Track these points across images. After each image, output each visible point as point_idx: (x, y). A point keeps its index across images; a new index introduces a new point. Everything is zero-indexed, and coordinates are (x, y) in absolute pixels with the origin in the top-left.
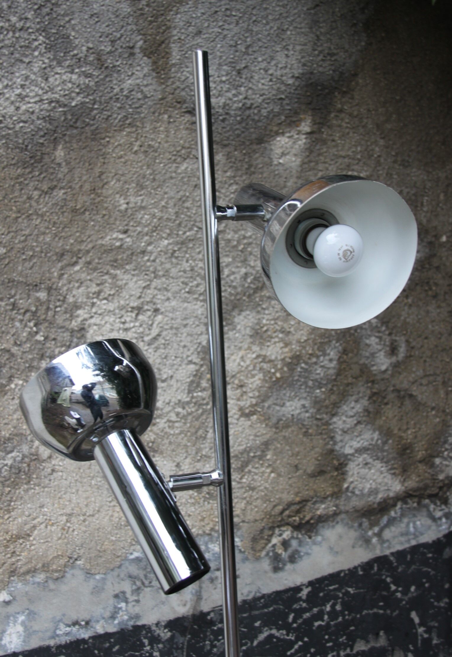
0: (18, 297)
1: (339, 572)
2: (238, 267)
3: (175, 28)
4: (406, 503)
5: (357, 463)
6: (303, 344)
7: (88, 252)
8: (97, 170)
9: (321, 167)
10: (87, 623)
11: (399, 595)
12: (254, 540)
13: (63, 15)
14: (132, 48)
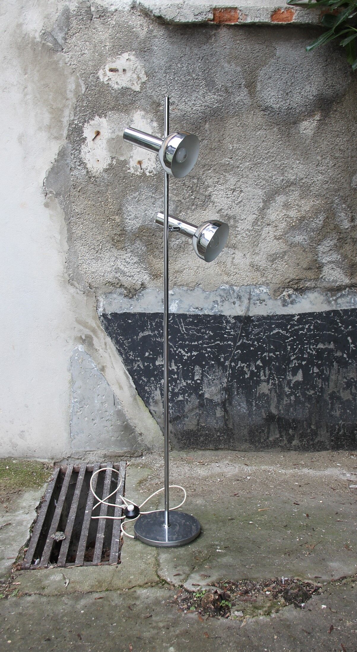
0: (186, 181)
1: (314, 313)
2: (279, 176)
3: (259, 76)
4: (351, 289)
5: (328, 267)
6: (307, 212)
7: (215, 165)
8: (221, 133)
9: (323, 135)
10: (202, 309)
11: (343, 328)
12: (275, 291)
13: (213, 73)
14: (240, 84)
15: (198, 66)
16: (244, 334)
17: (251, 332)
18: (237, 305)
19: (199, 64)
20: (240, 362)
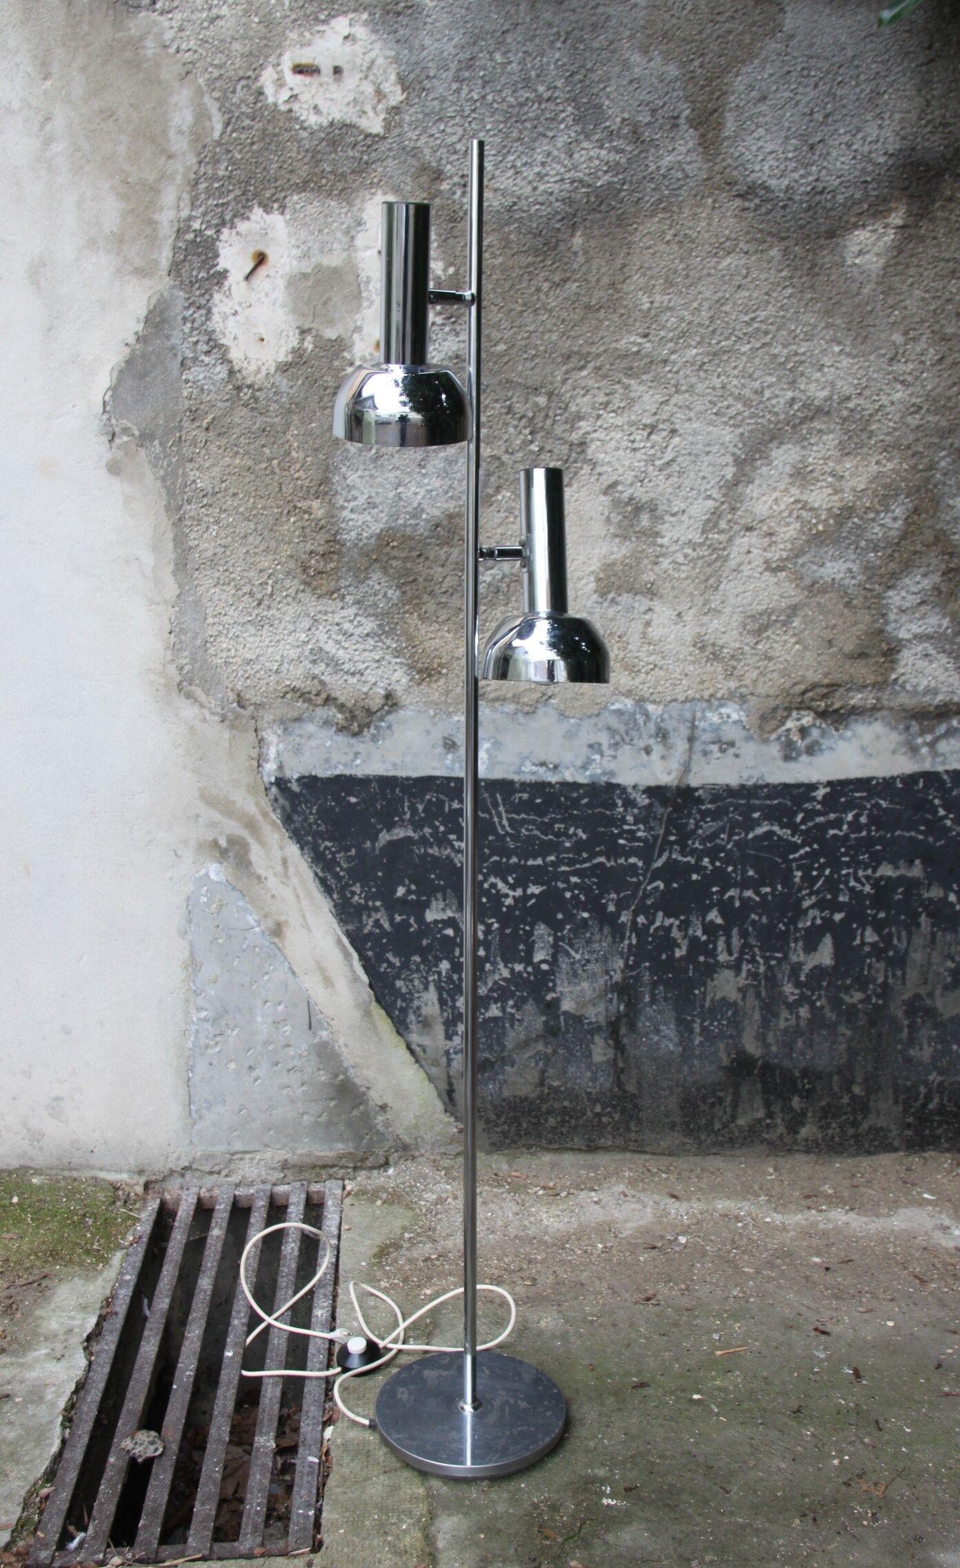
0: (514, 400)
1: (869, 779)
2: (783, 389)
3: (733, 93)
5: (913, 651)
6: (859, 494)
7: (599, 356)
8: (619, 262)
9: (912, 271)
10: (556, 767)
11: (948, 823)
12: (763, 718)
13: (598, 82)
14: (677, 118)
15: (553, 60)
16: (673, 838)
17: (694, 832)
18: (655, 756)
19: (557, 55)
20: (660, 914)
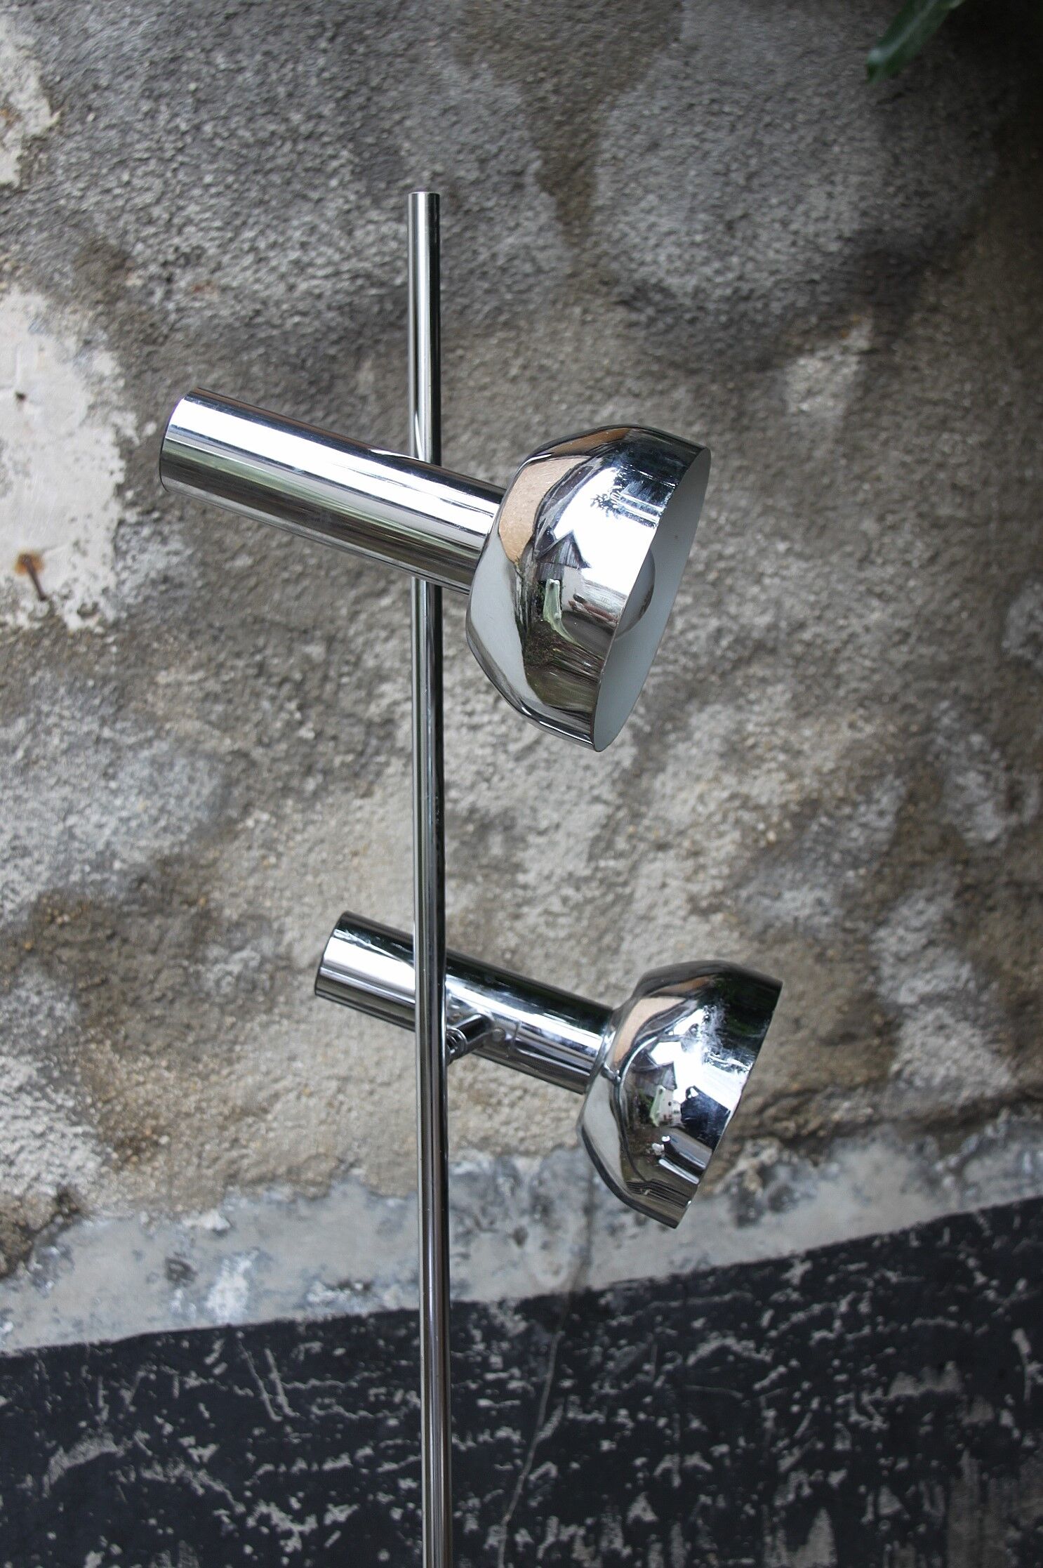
0: (269, 651)
1: (869, 1240)
2: (702, 616)
3: (607, 135)
4: (1019, 1112)
5: (921, 1023)
6: (825, 779)
9: (885, 420)
10: (367, 1287)
11: (991, 1295)
13: (392, 110)
14: (520, 174)
15: (314, 69)
16: (567, 1384)
17: (600, 1367)
18: (532, 1245)
19: (321, 62)
20: (553, 1522)
